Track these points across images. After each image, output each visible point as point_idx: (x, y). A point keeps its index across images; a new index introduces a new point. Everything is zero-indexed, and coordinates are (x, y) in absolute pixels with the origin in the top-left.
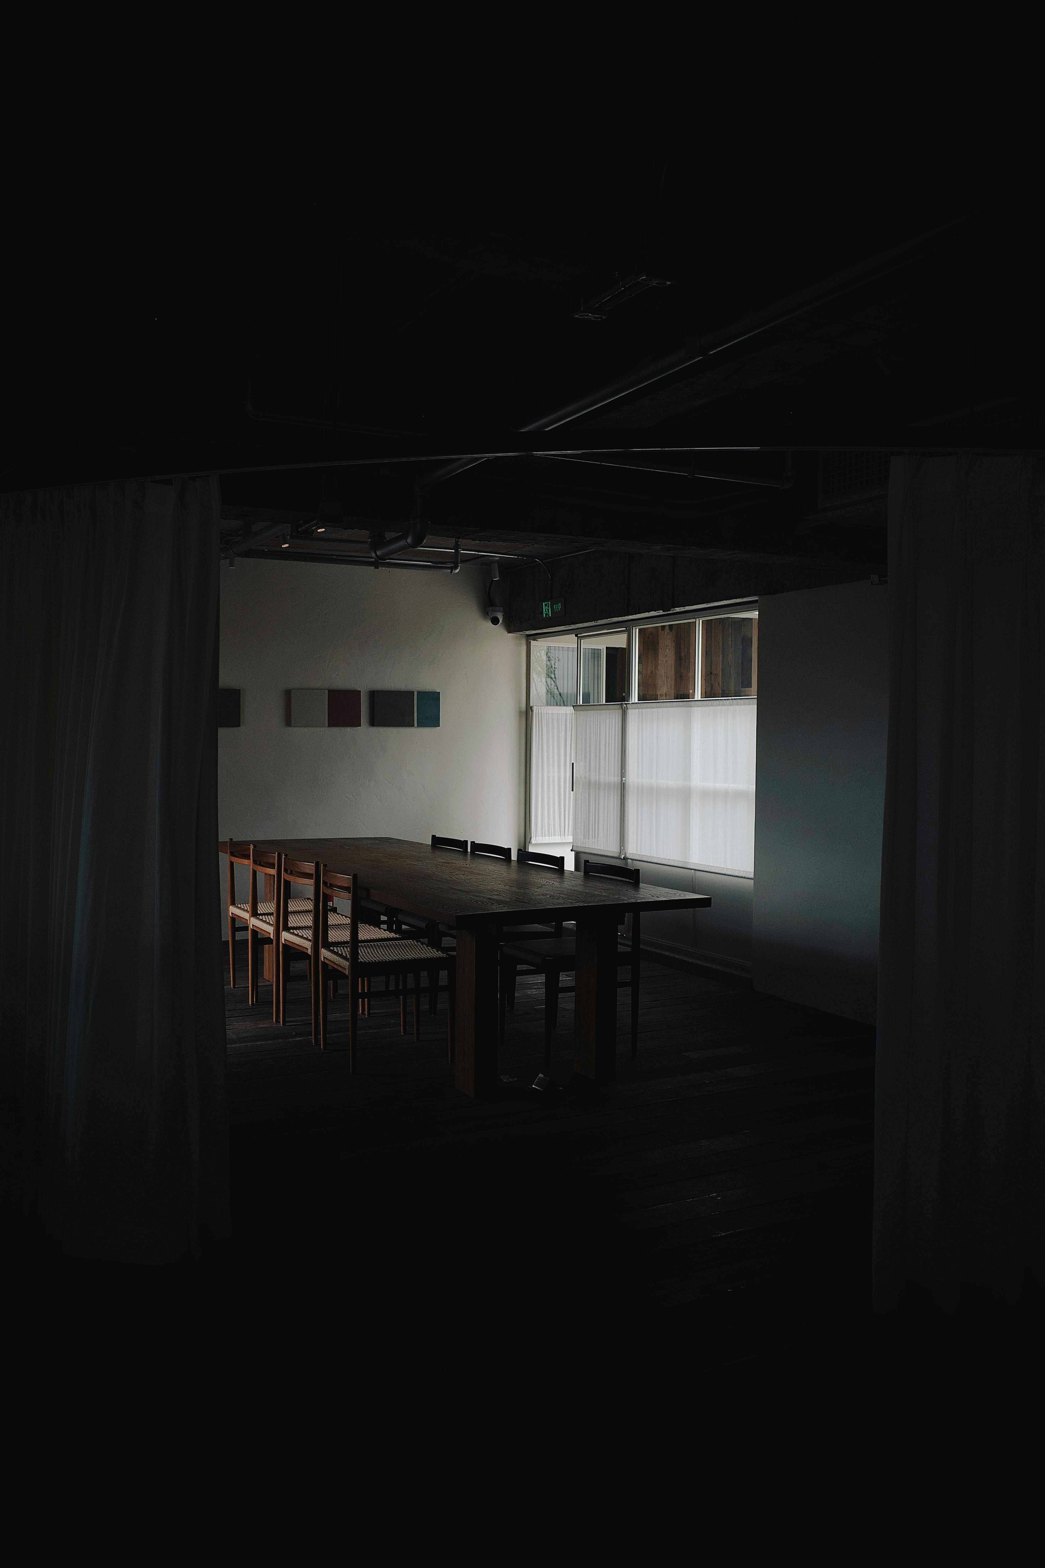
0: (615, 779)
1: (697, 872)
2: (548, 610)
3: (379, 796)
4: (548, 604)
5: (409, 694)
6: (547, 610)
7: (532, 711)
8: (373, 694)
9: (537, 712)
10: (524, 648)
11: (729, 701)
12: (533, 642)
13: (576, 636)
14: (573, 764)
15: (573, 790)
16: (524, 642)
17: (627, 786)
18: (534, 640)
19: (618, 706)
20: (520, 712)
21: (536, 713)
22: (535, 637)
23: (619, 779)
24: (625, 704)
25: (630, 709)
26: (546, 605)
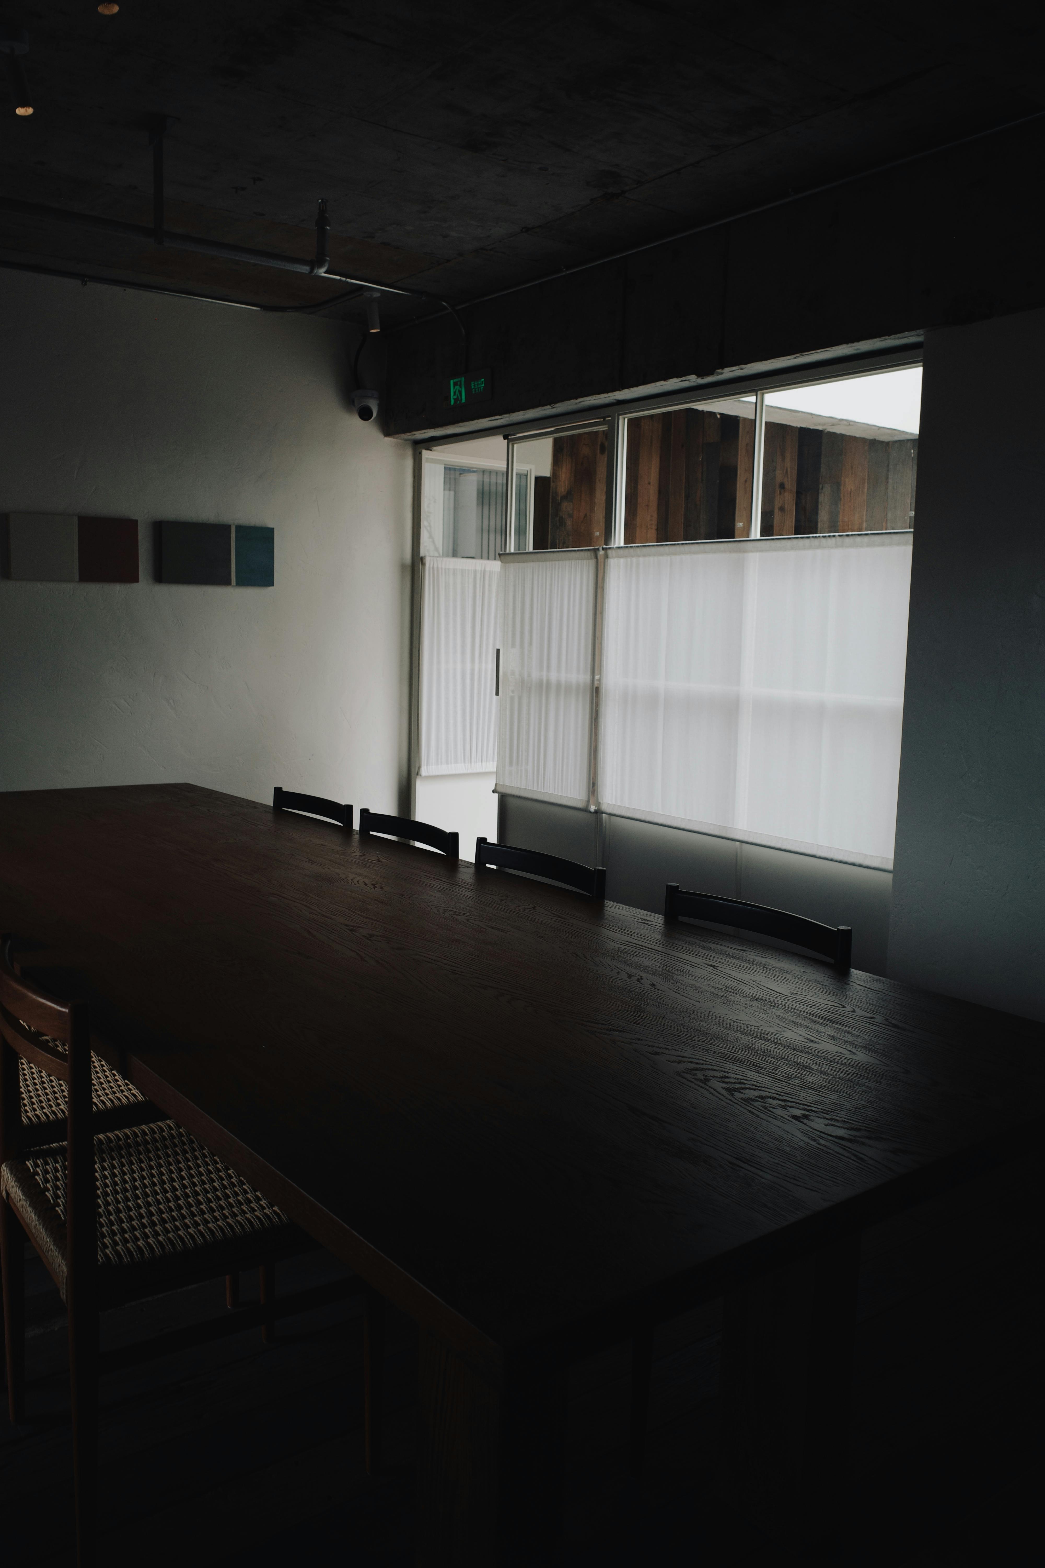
0: (578, 676)
1: (744, 844)
2: (460, 392)
3: (171, 701)
4: (460, 381)
5: (223, 530)
6: (457, 391)
7: (423, 564)
8: (160, 528)
9: (432, 566)
10: (409, 463)
11: (833, 539)
12: (426, 454)
13: (505, 437)
14: (498, 651)
15: (497, 694)
16: (409, 453)
17: (603, 691)
18: (428, 449)
19: (589, 553)
20: (403, 566)
21: (429, 568)
22: (430, 443)
23: (588, 677)
24: (603, 549)
25: (613, 557)
26: (455, 384)
